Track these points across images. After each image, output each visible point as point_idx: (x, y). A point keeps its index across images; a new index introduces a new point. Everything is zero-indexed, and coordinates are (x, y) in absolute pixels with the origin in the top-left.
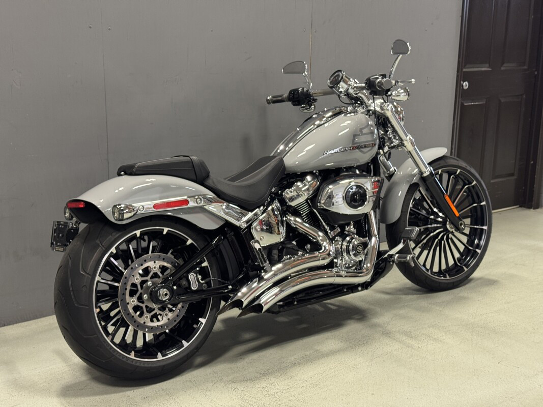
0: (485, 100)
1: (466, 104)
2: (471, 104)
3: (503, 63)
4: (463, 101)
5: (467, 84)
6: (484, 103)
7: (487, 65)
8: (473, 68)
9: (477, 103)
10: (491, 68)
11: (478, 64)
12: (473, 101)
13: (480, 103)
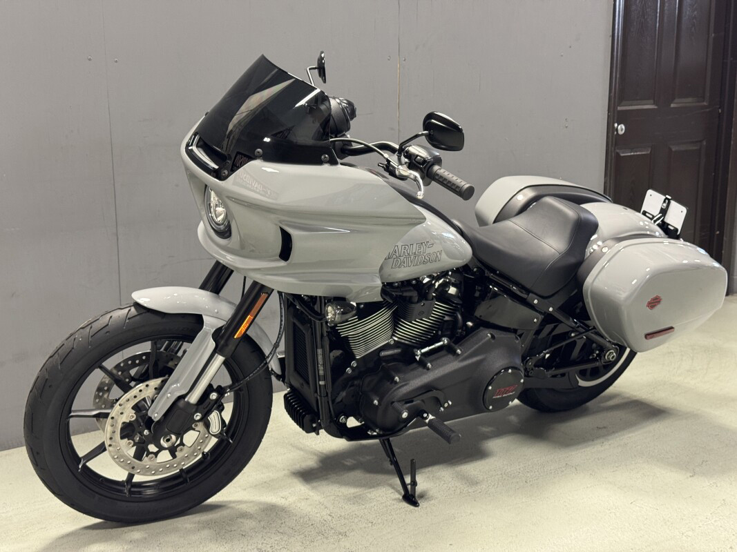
0: (650, 149)
1: (622, 155)
2: (629, 154)
3: (673, 100)
4: (618, 151)
5: (623, 127)
6: (649, 152)
8: (632, 105)
9: (638, 153)
10: (657, 105)
11: (637, 100)
12: (632, 150)
13: (643, 153)
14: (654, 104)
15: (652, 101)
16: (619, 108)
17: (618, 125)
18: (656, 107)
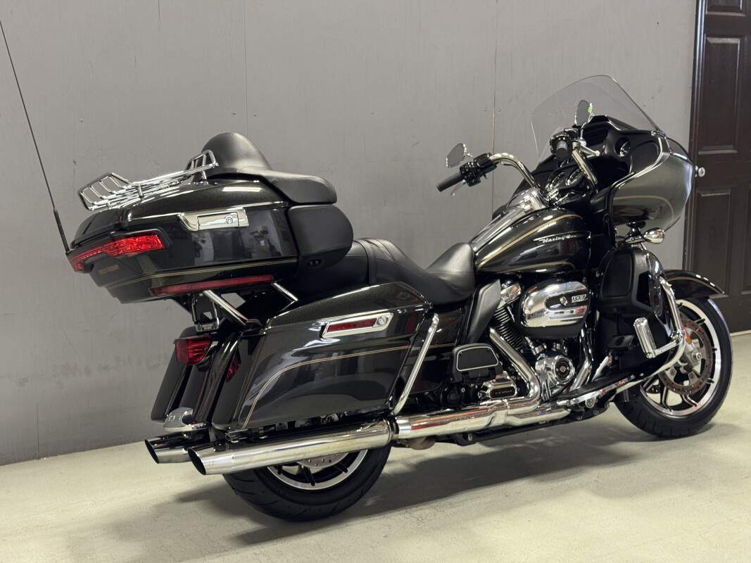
0: (730, 190)
1: (703, 195)
2: (710, 195)
4: (700, 191)
5: (704, 170)
6: (729, 193)
8: (712, 150)
9: (719, 194)
10: (737, 150)
11: (717, 145)
12: (712, 191)
13: (724, 194)
14: (734, 149)
15: (732, 147)
16: (700, 153)
17: (699, 168)
18: (735, 152)
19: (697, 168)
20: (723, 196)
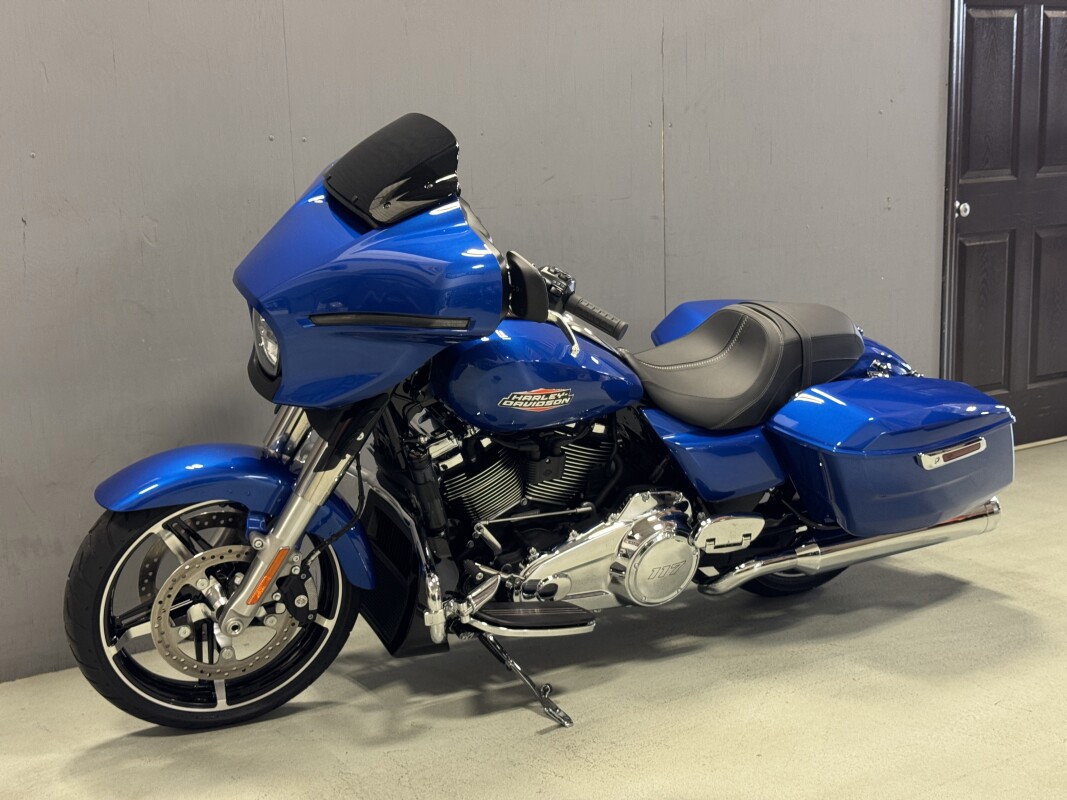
0: (1008, 235)
1: (967, 244)
2: (978, 243)
3: (1040, 167)
4: (961, 239)
5: (968, 207)
6: (1007, 240)
7: (1009, 171)
8: (979, 177)
9: (991, 242)
10: (1016, 176)
11: (987, 169)
12: (981, 237)
13: (998, 241)
16: (961, 182)
17: (961, 204)
18: (1013, 179)
19: (957, 204)
20: (996, 244)
